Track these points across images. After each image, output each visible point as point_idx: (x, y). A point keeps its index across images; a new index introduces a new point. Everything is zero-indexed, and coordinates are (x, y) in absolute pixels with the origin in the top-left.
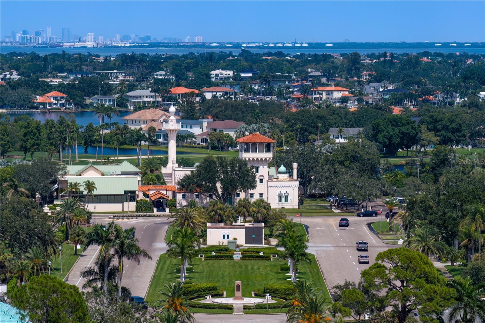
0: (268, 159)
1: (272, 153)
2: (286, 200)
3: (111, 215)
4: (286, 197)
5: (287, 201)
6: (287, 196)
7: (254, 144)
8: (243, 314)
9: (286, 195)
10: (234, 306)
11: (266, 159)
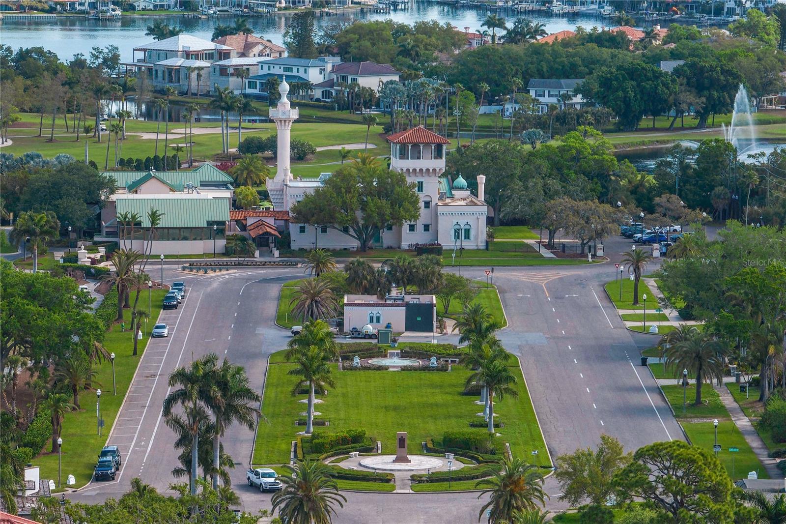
0: (438, 171)
1: (444, 159)
2: (467, 236)
3: (186, 262)
4: (467, 232)
5: (469, 238)
6: (469, 230)
7: (416, 146)
8: (412, 492)
9: (467, 227)
10: (396, 474)
11: (434, 170)
